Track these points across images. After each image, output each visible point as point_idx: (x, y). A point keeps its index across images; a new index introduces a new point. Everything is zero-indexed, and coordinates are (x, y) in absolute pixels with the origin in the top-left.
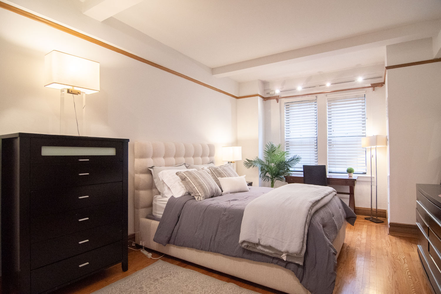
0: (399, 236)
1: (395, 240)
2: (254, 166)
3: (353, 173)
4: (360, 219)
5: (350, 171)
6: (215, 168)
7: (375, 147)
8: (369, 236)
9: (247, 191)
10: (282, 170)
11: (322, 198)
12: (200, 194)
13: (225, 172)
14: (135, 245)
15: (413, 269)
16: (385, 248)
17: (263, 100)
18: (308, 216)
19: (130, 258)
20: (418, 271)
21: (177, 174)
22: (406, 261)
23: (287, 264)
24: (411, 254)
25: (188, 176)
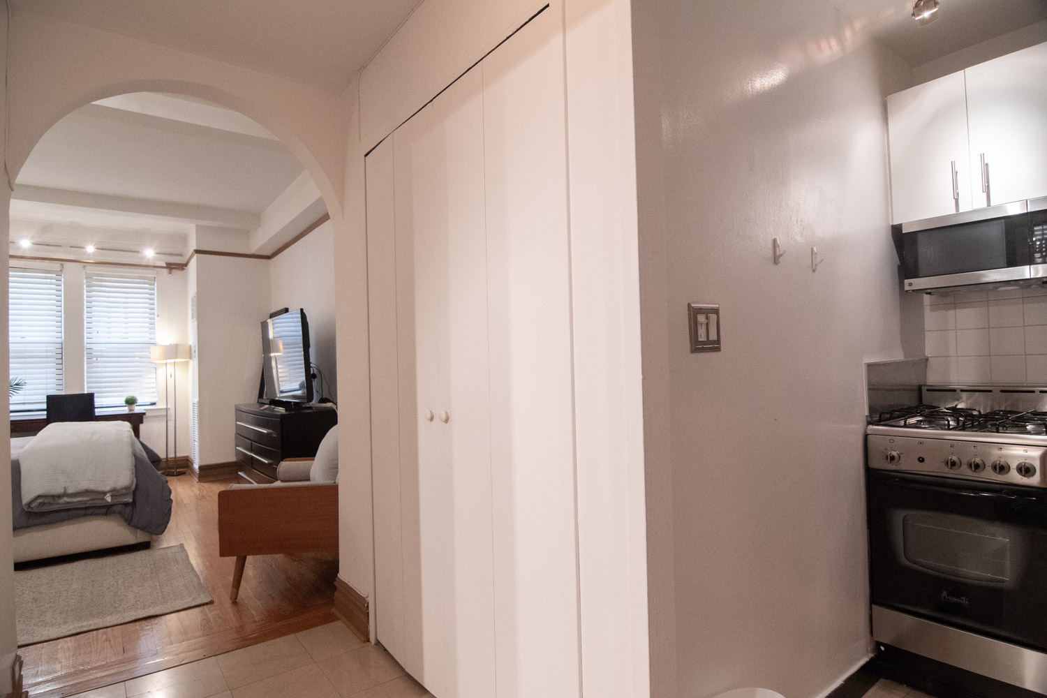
3: (136, 405)
5: (131, 402)
7: (173, 361)
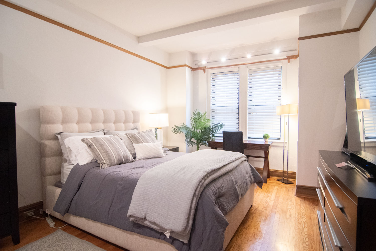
0: (305, 198)
1: (300, 202)
2: (181, 132)
3: (269, 139)
4: (272, 181)
5: (266, 137)
6: (132, 134)
7: (288, 115)
8: (277, 198)
9: (162, 157)
10: (205, 135)
11: (224, 166)
12: (105, 162)
13: (143, 138)
14: (43, 213)
15: (311, 234)
16: (289, 211)
17: (192, 70)
18: (197, 187)
19: (21, 232)
20: (316, 236)
21: (82, 140)
22: (306, 225)
23: (173, 242)
24: (312, 217)
25: (94, 143)
